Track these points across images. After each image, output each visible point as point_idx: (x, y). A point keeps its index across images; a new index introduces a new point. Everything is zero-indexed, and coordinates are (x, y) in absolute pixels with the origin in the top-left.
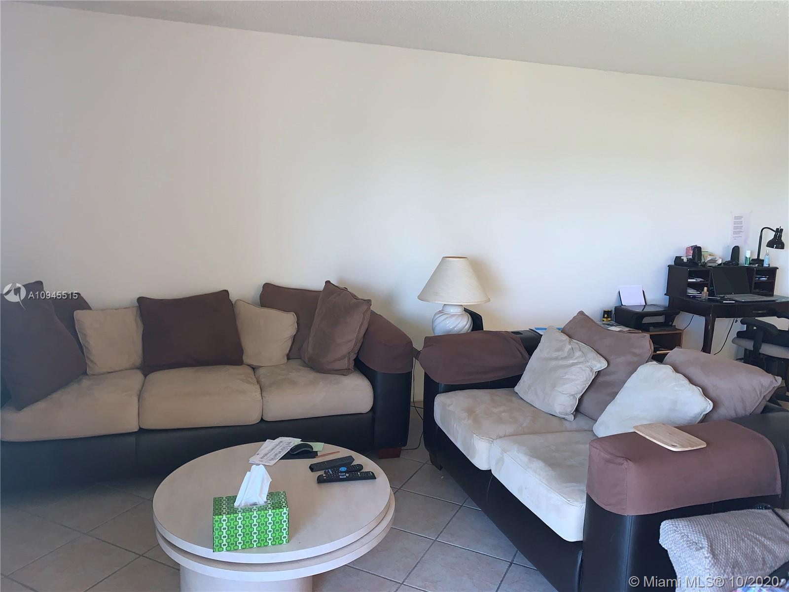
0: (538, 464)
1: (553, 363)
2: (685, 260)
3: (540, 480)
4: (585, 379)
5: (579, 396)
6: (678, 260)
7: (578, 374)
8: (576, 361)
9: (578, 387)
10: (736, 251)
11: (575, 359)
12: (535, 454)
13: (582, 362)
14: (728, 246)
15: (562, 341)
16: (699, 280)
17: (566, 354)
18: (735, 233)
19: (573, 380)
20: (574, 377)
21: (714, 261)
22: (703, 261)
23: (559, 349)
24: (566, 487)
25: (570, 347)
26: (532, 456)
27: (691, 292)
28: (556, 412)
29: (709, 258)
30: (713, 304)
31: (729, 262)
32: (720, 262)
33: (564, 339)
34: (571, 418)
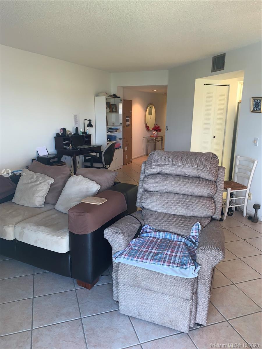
0: (42, 228)
1: (31, 185)
2: (61, 134)
3: (46, 234)
4: (47, 188)
5: (45, 196)
6: (58, 134)
7: (43, 187)
8: (41, 182)
9: (44, 192)
10: (77, 129)
11: (40, 181)
12: (39, 224)
13: (44, 181)
14: (74, 128)
15: (31, 174)
16: (67, 142)
17: (35, 180)
18: (75, 122)
19: (42, 190)
20: (42, 189)
21: (70, 134)
22: (67, 134)
23: (32, 178)
24: (59, 233)
25: (36, 176)
26: (37, 226)
27: (65, 147)
28: (36, 205)
29: (69, 133)
30: (75, 151)
31: (75, 133)
32: (72, 134)
33: (32, 173)
34: (43, 206)
